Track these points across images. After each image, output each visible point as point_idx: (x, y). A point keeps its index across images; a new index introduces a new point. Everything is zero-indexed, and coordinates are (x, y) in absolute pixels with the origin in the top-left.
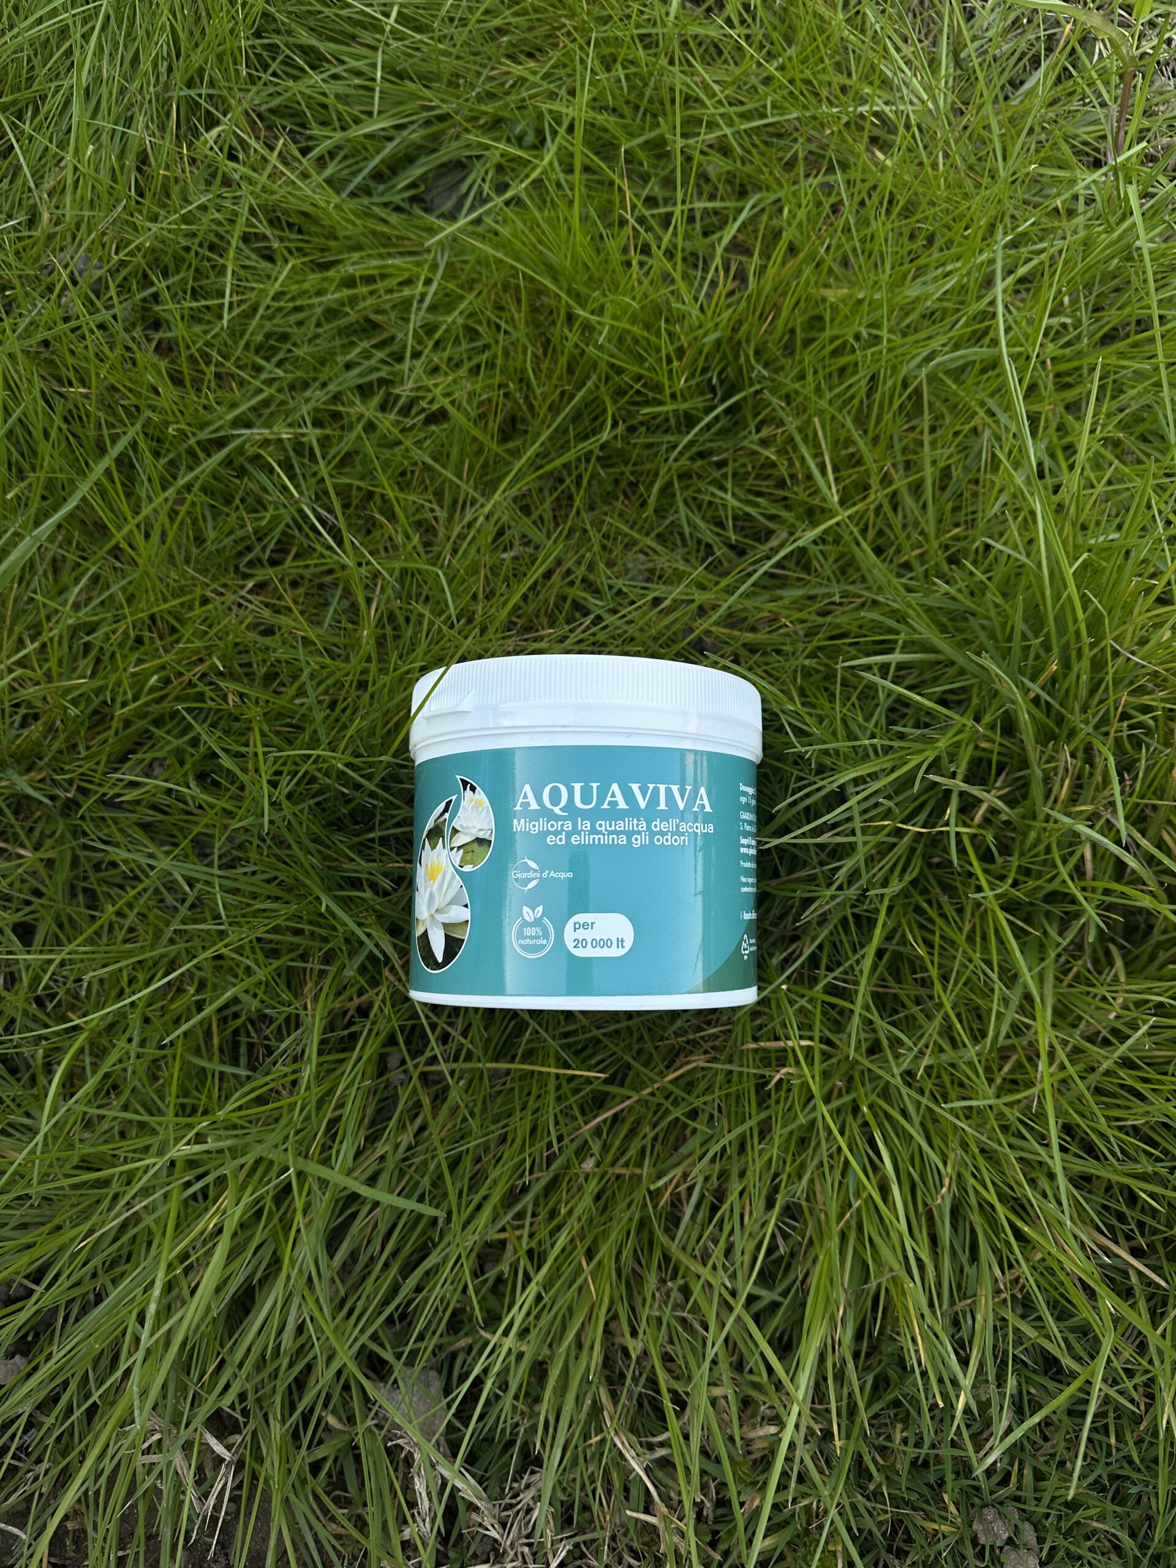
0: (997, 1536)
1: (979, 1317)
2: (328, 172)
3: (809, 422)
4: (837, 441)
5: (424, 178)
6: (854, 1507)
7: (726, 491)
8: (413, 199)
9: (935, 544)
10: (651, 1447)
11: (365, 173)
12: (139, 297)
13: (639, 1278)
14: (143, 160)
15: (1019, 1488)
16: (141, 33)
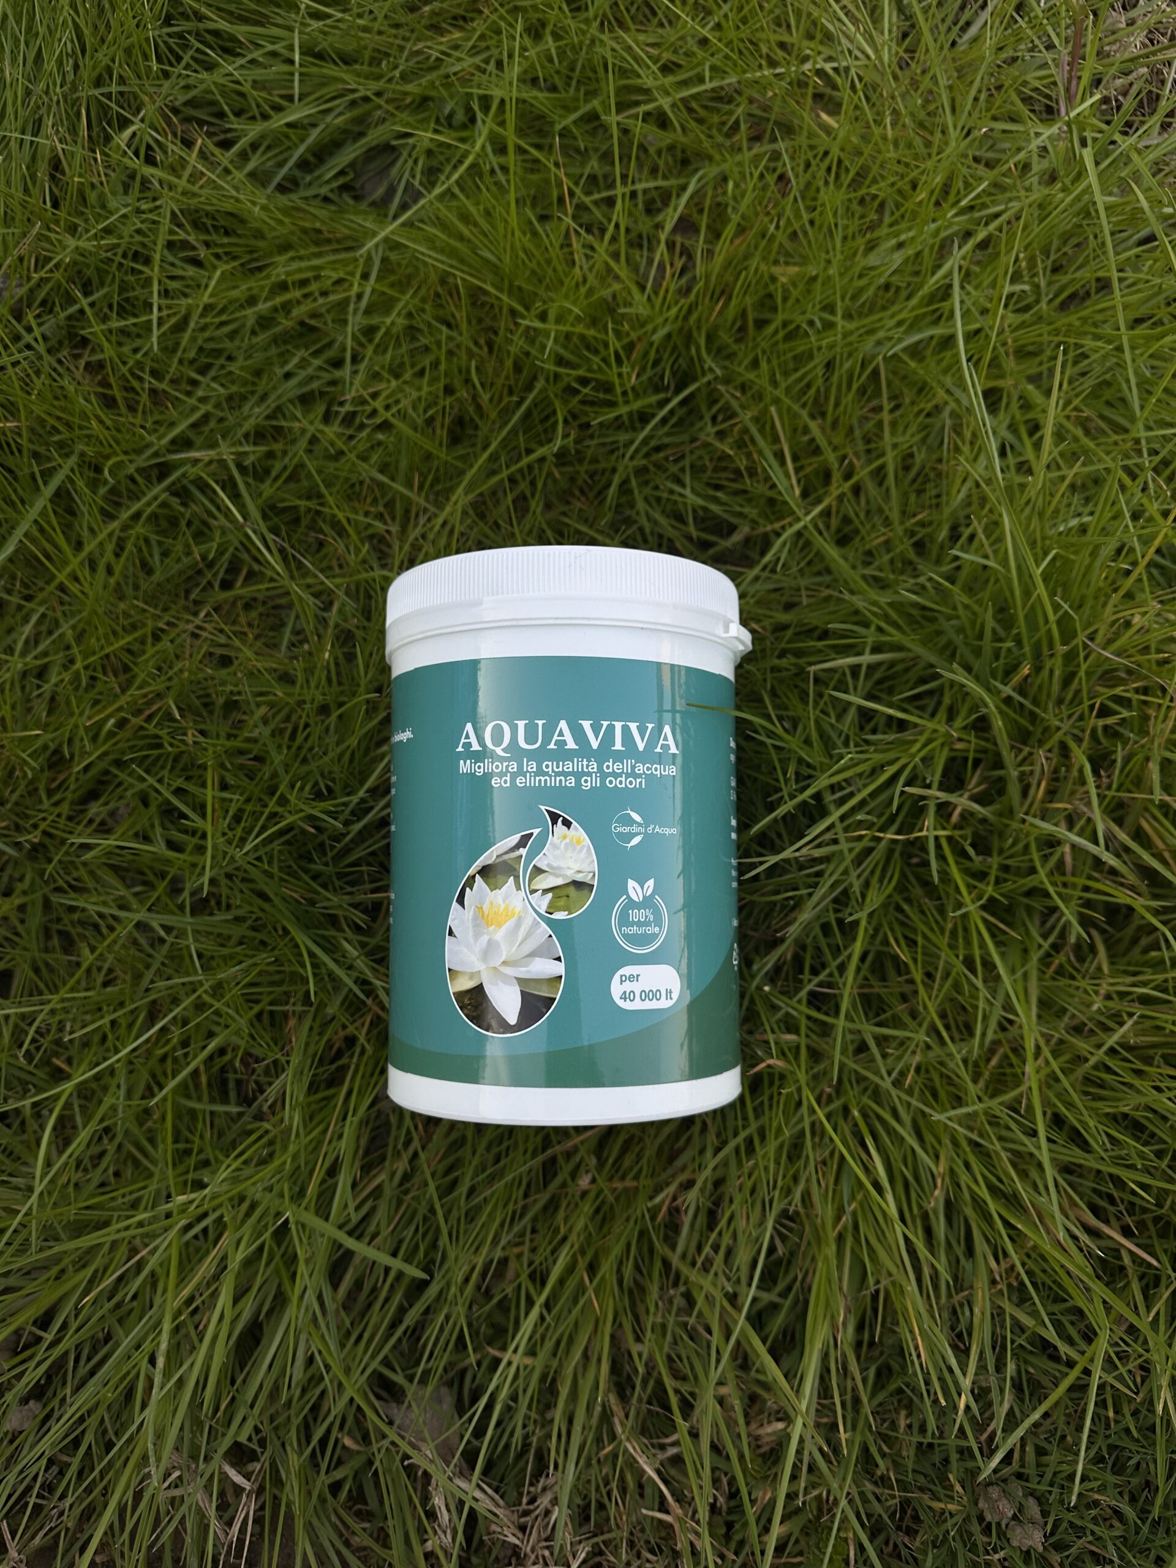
0: (1002, 1514)
1: (976, 1310)
2: (251, 165)
3: (766, 410)
4: (795, 430)
5: (352, 165)
6: (862, 1494)
7: (684, 486)
8: (345, 188)
9: (900, 530)
10: (662, 1447)
11: (291, 163)
12: (63, 315)
13: (642, 1289)
14: (56, 165)
15: (1023, 1466)
16: (42, 30)
